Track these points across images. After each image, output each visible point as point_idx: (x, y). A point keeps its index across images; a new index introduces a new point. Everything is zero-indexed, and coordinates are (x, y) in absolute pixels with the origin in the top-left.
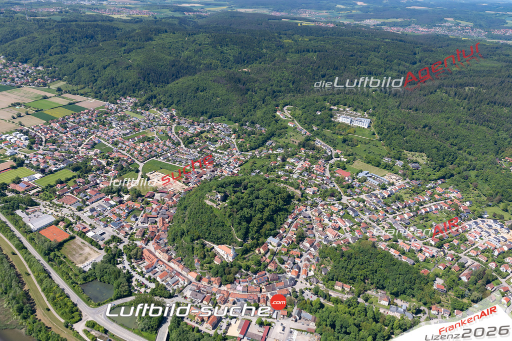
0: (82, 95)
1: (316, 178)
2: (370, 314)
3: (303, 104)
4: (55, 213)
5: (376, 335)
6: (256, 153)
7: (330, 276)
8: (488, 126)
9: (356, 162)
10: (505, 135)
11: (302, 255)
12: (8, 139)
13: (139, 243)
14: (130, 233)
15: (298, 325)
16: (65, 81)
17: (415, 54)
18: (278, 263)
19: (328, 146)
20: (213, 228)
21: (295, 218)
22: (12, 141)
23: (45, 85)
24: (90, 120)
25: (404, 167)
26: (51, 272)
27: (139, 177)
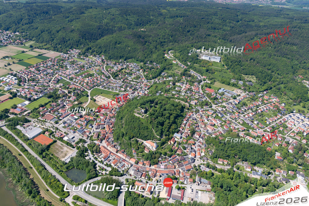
0: (45, 49)
1: (195, 94)
2: (242, 178)
3: (180, 49)
4: (41, 126)
5: (248, 190)
6: (157, 80)
7: (215, 156)
8: (287, 58)
9: (216, 83)
10: (297, 62)
11: (195, 143)
12: (4, 80)
13: (96, 142)
14: (90, 136)
15: (200, 187)
16: (34, 41)
17: (237, 16)
18: (183, 149)
19: (198, 74)
20: (141, 131)
21: (187, 120)
22: (7, 81)
23: (22, 44)
24: (54, 65)
25: (244, 85)
26: (45, 165)
27: (89, 100)
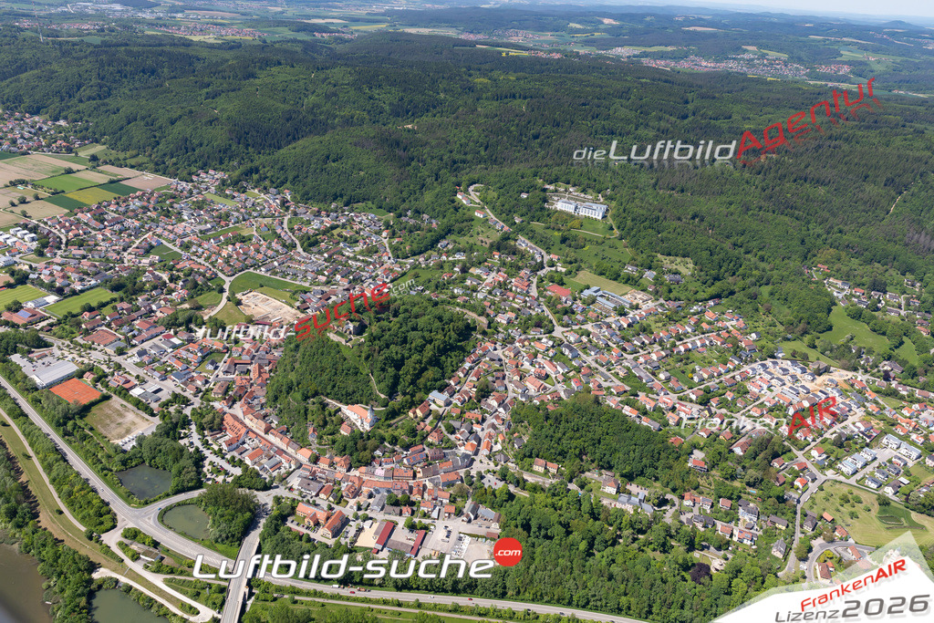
0: (132, 167)
1: (514, 299)
2: (586, 507)
3: (499, 181)
4: (77, 358)
5: (594, 538)
6: (421, 260)
7: (527, 451)
8: (792, 216)
9: (581, 274)
10: (819, 230)
11: (484, 420)
13: (217, 405)
14: (203, 389)
15: (473, 528)
16: (104, 144)
17: (687, 102)
18: (445, 433)
19: (538, 248)
20: (339, 378)
21: (477, 362)
22: (9, 242)
23: (69, 150)
24: (145, 209)
25: (657, 281)
26: (67, 453)
27: (224, 301)
